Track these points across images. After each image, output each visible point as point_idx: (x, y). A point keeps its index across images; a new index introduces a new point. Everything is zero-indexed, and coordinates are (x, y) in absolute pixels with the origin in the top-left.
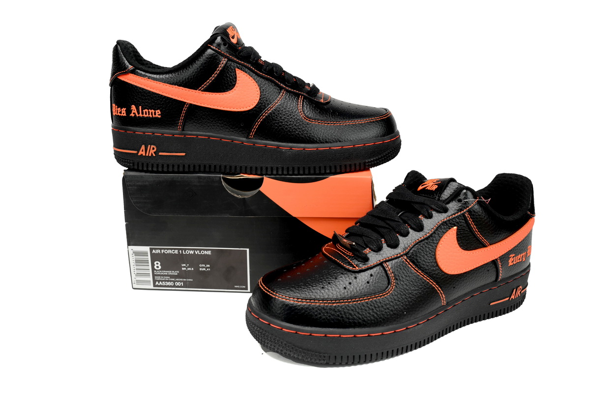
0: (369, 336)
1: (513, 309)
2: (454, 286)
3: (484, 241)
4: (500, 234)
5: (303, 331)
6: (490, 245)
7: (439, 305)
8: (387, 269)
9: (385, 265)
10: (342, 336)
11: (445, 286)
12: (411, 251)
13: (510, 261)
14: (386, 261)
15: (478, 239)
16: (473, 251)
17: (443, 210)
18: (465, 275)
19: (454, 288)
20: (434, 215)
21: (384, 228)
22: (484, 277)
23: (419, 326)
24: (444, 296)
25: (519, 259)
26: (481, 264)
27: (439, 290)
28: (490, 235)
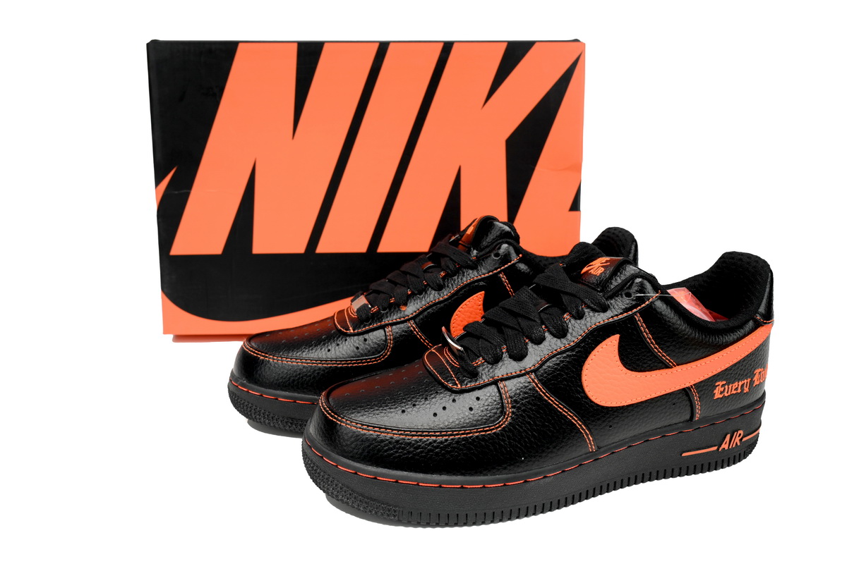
0: (462, 487)
1: (726, 464)
2: (611, 424)
3: (666, 358)
4: (695, 349)
5: (364, 471)
6: (678, 365)
7: (584, 451)
8: (502, 391)
9: (501, 385)
10: (420, 484)
11: (594, 423)
12: (544, 367)
13: (716, 391)
14: (502, 380)
15: (655, 357)
16: (647, 373)
17: (601, 307)
18: (631, 408)
19: (611, 426)
20: (587, 314)
21: (512, 328)
22: (668, 414)
23: (547, 479)
24: (591, 439)
25: (736, 389)
26: (659, 394)
27: (583, 429)
28: (677, 351)
